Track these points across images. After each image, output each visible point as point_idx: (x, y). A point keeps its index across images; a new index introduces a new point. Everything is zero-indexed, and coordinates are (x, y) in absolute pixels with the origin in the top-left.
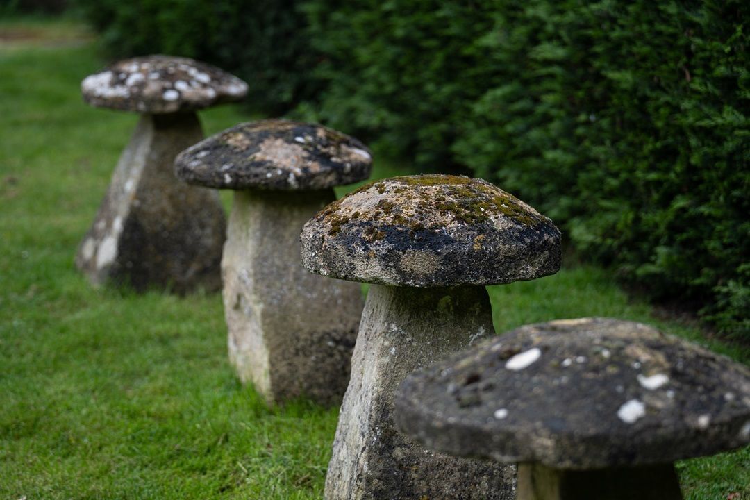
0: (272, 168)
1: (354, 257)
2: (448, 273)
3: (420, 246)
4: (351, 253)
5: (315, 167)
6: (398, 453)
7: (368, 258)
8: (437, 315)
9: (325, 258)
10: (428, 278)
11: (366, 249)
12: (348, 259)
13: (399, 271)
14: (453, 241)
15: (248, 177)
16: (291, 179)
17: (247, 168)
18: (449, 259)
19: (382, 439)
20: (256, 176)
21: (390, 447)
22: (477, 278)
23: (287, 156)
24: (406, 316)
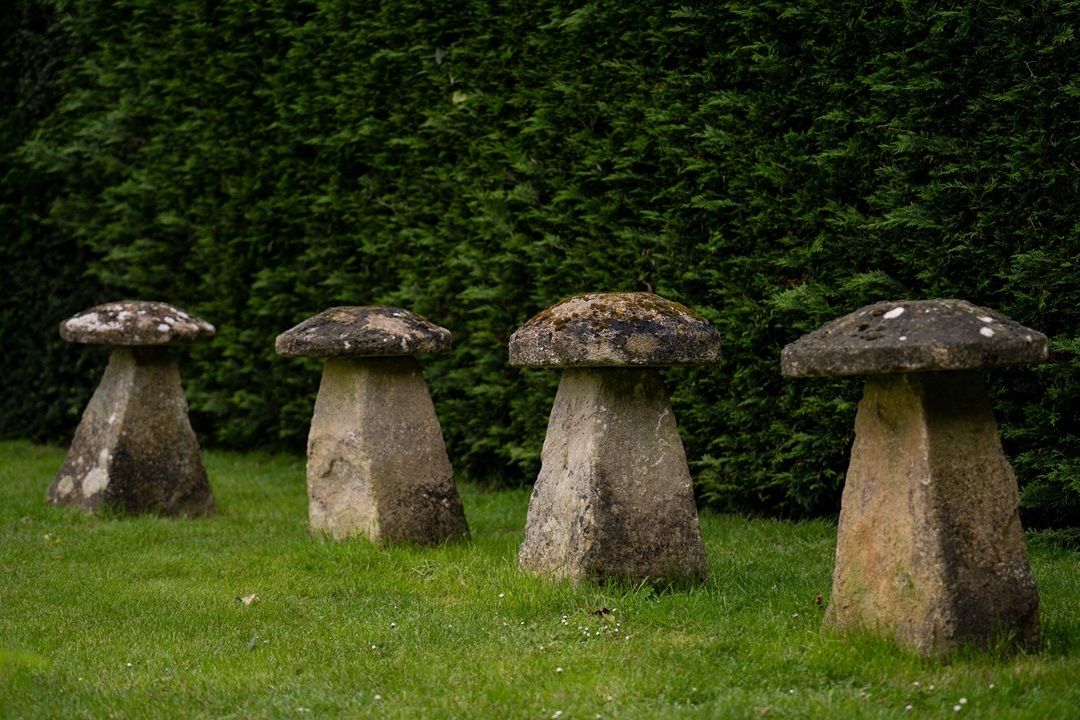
0: (387, 335)
1: (586, 344)
2: (664, 352)
3: (640, 330)
4: (584, 341)
5: (420, 334)
6: (615, 509)
7: (599, 343)
8: (633, 398)
9: (556, 349)
10: (649, 356)
11: (597, 336)
12: (580, 347)
13: (626, 352)
14: (663, 327)
15: (367, 342)
16: (404, 343)
17: (365, 335)
18: (663, 340)
19: (602, 498)
20: (374, 341)
21: (608, 505)
22: (683, 357)
23: (395, 327)
24: (612, 399)
